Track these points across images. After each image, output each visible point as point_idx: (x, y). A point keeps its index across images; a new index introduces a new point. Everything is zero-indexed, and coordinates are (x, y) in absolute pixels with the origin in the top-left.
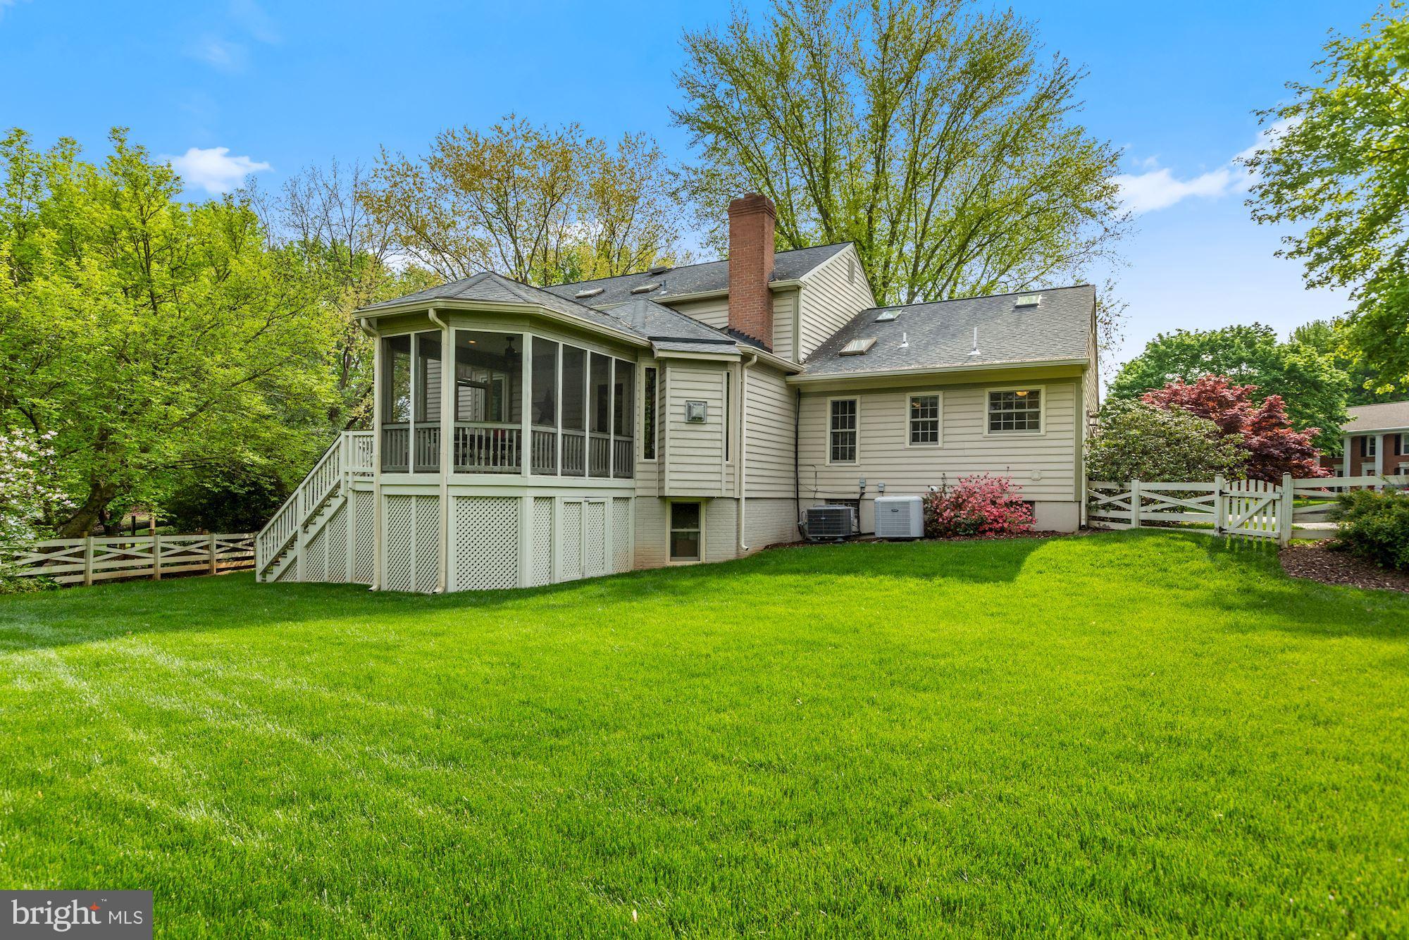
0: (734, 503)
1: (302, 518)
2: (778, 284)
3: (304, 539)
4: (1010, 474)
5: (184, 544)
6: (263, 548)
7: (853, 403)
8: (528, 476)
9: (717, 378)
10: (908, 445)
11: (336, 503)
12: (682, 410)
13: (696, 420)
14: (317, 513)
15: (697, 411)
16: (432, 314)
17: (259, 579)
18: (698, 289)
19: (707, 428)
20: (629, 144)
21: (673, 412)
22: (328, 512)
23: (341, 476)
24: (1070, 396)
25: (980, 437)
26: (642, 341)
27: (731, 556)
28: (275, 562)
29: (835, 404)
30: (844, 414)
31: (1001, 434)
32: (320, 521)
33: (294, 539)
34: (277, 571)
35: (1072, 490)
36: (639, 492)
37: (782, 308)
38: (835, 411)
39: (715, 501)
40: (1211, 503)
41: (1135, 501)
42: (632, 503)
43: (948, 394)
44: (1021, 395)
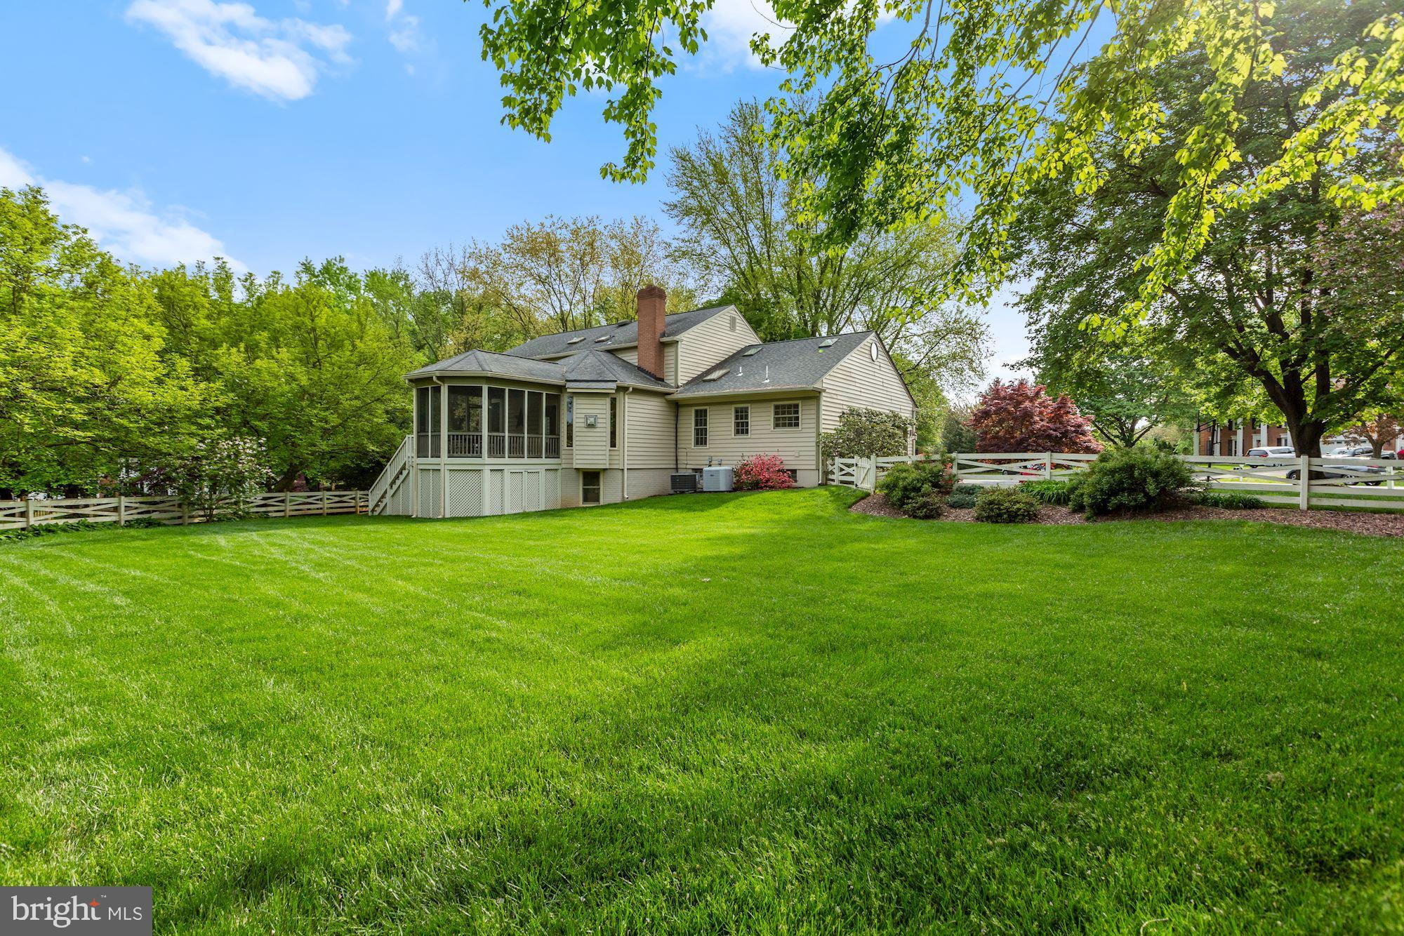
0: (620, 472)
1: (389, 481)
2: (664, 339)
3: (390, 492)
4: (780, 453)
5: (339, 496)
6: (374, 496)
7: (706, 411)
8: (485, 458)
9: (603, 402)
10: (733, 436)
11: (405, 473)
12: (583, 420)
13: (591, 426)
14: (397, 477)
15: (591, 420)
16: (435, 379)
17: (370, 514)
18: (626, 342)
19: (598, 430)
20: (638, 224)
21: (578, 424)
22: (402, 477)
23: (406, 459)
24: (814, 408)
25: (769, 432)
26: (561, 382)
27: (619, 500)
28: (377, 505)
29: (697, 411)
30: (701, 418)
31: (778, 430)
32: (398, 482)
33: (386, 492)
34: (378, 510)
35: (814, 462)
36: (564, 466)
37: (669, 352)
38: (696, 416)
39: (608, 472)
41: (837, 469)
42: (559, 473)
43: (754, 406)
44: (789, 406)
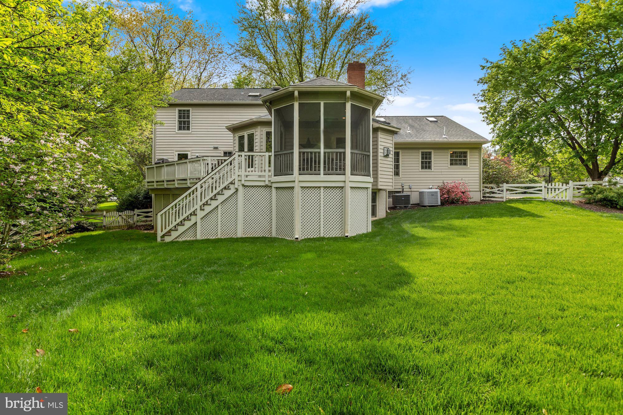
0: (385, 192)
7: (398, 153)
9: (391, 138)
10: (420, 170)
11: (228, 193)
13: (386, 156)
14: (214, 197)
15: (386, 151)
17: (159, 239)
21: (381, 153)
22: (221, 198)
23: (235, 178)
24: (477, 154)
25: (447, 168)
27: (385, 215)
28: (173, 229)
30: (397, 157)
31: (454, 167)
32: (215, 203)
33: (192, 214)
34: (175, 234)
35: (478, 187)
40: (541, 191)
41: (505, 191)
43: (435, 151)
44: (461, 153)
